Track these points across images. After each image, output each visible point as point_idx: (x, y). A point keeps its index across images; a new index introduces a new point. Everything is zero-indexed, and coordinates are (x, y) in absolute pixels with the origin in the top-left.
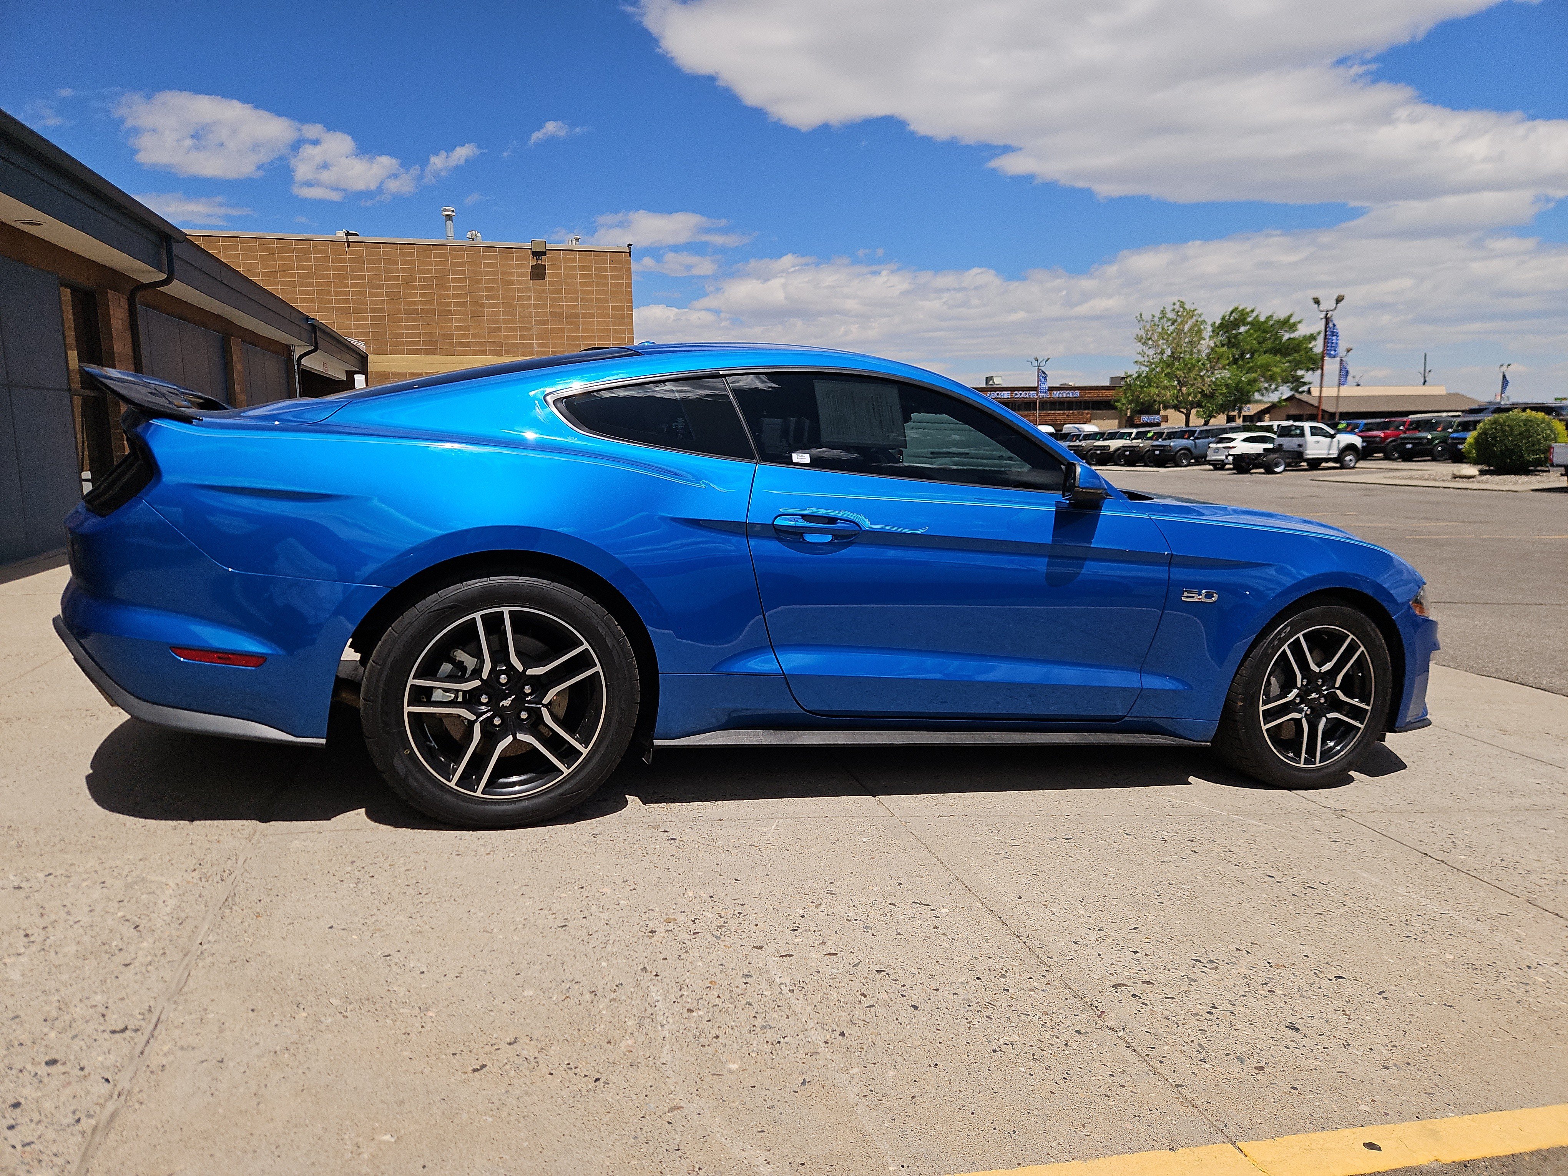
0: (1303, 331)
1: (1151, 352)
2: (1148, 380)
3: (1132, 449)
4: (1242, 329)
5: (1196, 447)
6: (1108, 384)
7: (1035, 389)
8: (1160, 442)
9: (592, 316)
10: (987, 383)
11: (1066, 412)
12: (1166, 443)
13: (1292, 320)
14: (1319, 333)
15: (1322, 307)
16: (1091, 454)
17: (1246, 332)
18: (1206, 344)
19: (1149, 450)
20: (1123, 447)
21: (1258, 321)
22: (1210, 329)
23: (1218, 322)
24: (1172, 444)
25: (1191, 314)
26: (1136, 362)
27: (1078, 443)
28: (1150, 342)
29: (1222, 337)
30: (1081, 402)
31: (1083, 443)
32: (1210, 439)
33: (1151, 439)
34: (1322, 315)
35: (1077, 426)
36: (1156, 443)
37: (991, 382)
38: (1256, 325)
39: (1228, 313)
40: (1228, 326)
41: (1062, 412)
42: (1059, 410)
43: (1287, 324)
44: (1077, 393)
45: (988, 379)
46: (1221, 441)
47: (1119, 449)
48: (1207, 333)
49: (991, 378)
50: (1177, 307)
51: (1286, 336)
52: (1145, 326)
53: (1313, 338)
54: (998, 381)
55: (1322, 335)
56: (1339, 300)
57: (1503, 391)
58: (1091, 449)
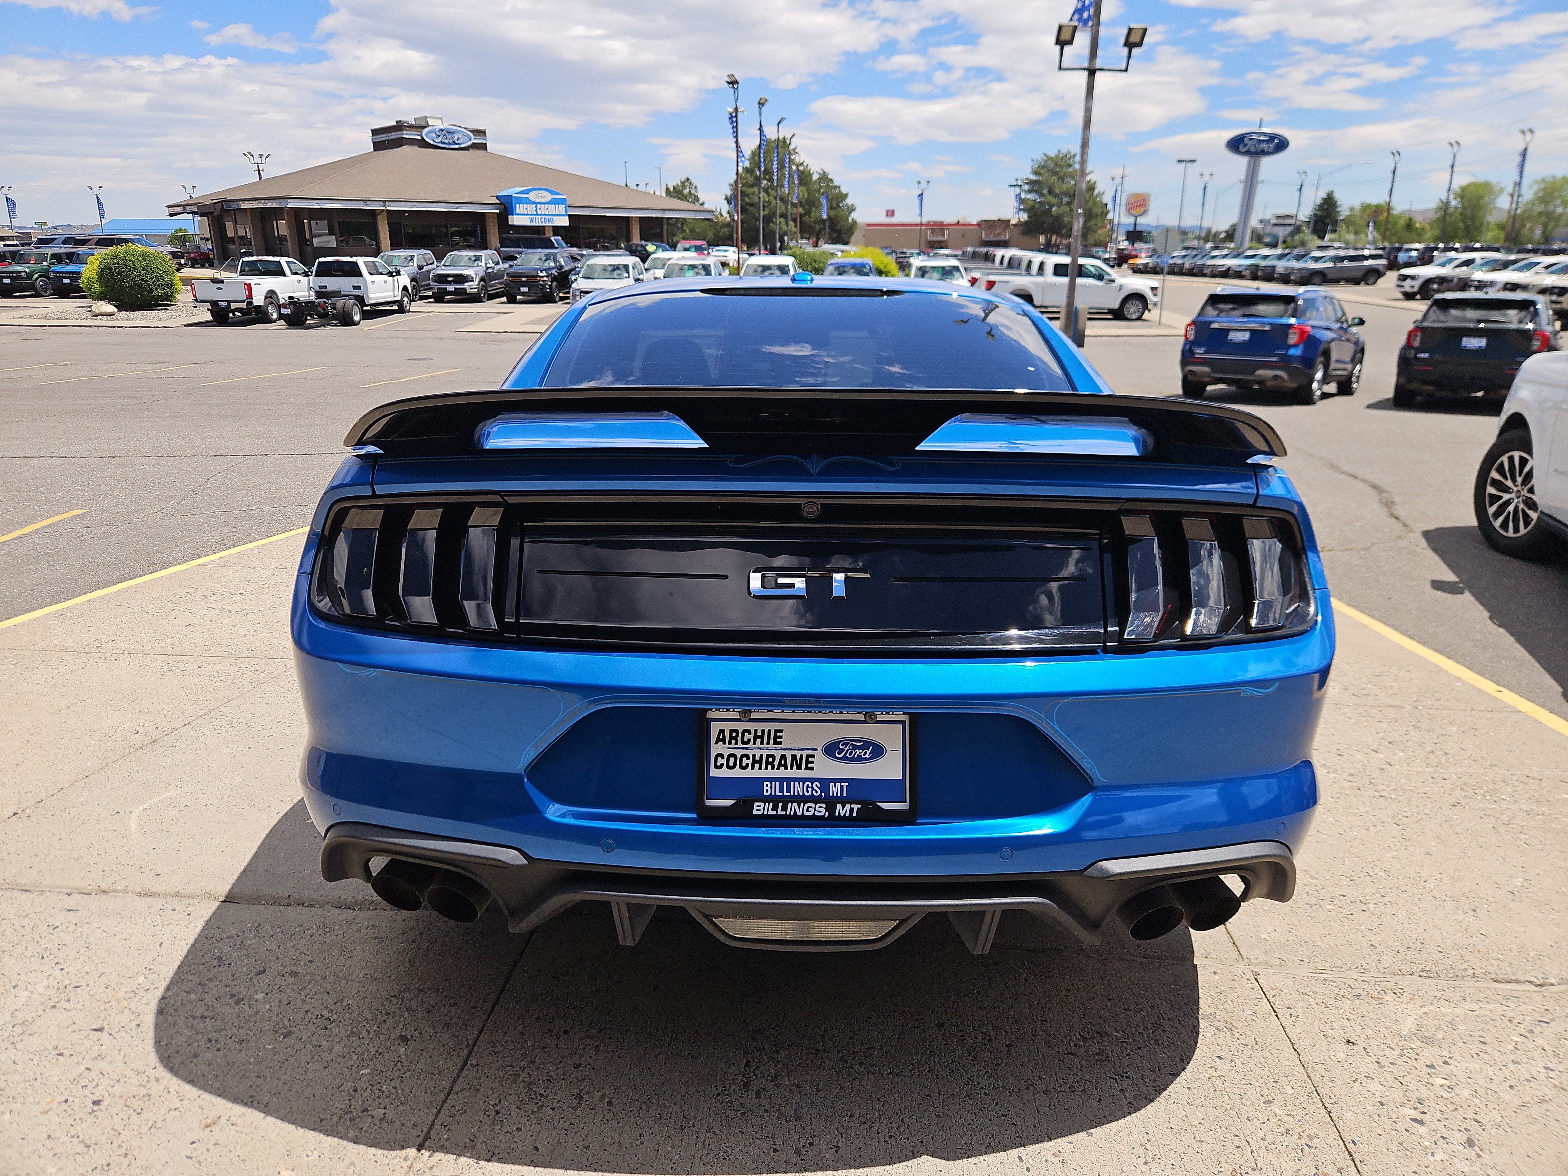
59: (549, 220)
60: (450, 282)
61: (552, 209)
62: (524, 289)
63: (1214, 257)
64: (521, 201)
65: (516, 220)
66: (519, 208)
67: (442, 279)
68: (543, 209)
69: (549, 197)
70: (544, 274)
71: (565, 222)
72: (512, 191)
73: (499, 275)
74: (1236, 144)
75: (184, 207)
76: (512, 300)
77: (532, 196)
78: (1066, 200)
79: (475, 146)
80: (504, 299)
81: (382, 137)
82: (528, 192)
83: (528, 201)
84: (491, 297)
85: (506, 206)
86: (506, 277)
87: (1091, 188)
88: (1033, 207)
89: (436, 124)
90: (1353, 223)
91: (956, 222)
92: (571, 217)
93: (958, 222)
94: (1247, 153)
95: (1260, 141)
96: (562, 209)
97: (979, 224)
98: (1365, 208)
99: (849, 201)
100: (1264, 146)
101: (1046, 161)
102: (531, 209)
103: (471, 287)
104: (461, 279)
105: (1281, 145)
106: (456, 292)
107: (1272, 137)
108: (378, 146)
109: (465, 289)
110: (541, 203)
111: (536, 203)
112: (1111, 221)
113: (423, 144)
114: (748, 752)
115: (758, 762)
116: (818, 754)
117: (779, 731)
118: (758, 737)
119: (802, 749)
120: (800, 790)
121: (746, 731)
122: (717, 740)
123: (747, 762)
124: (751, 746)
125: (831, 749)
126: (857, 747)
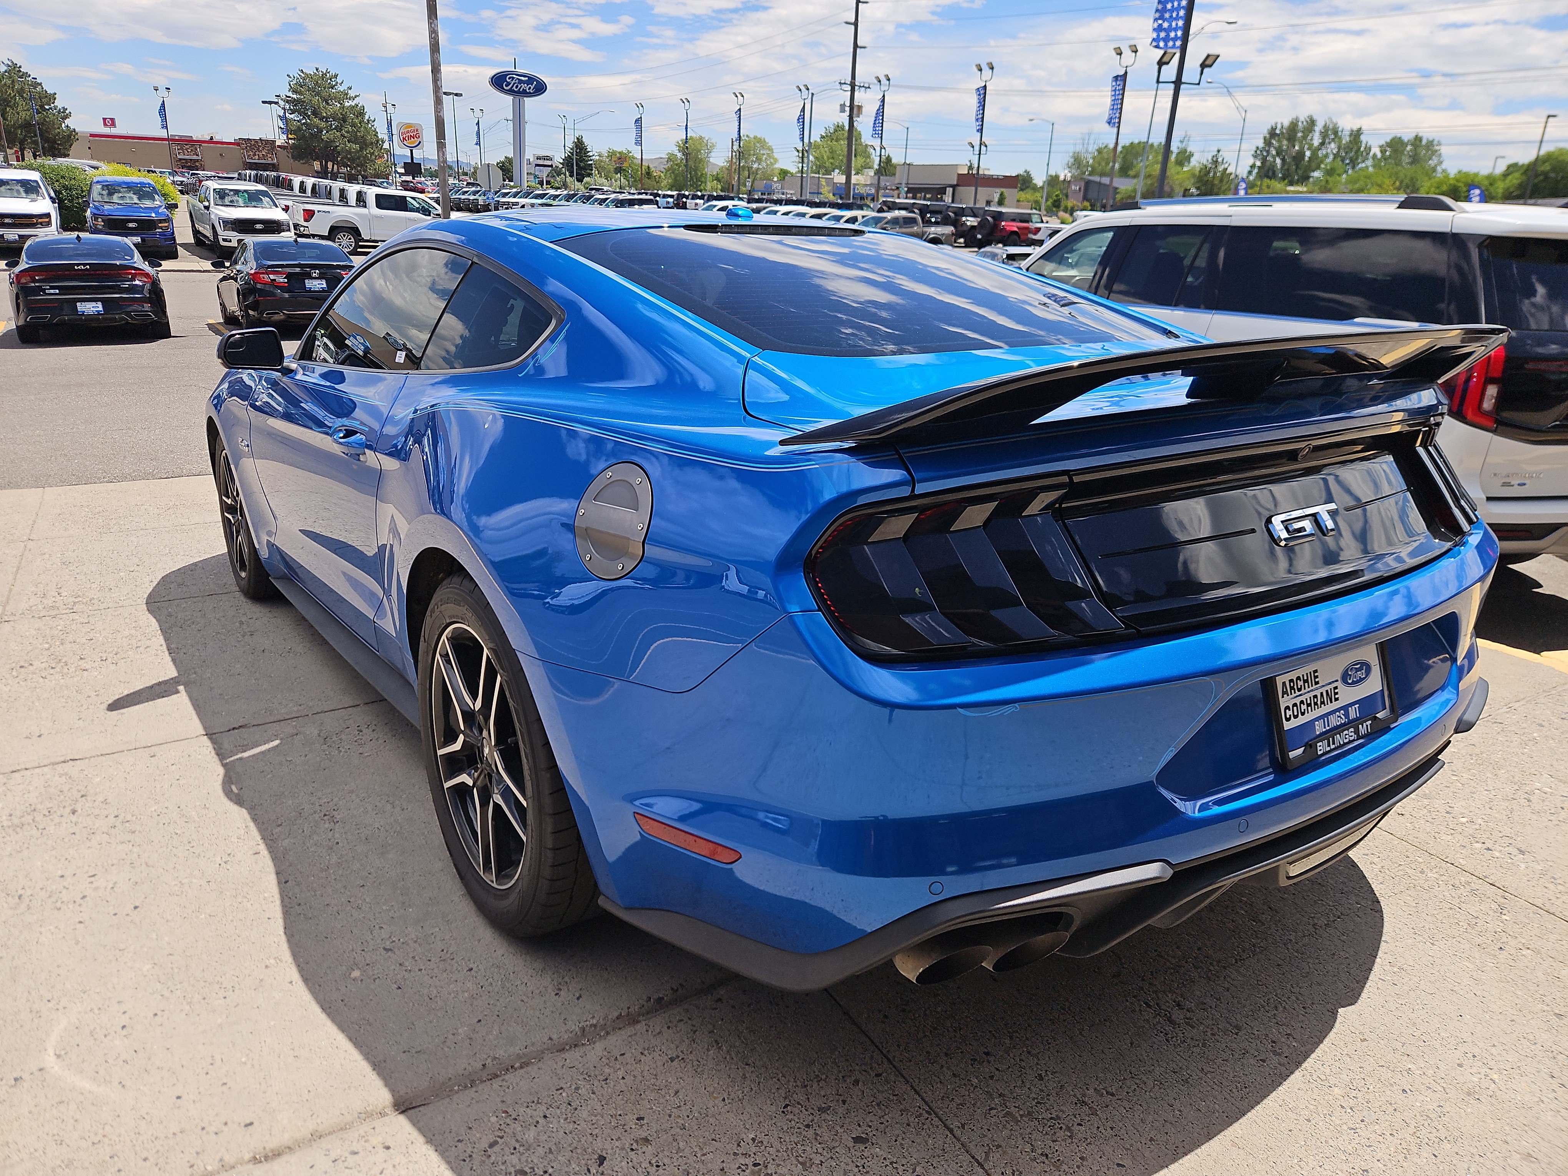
63: (506, 194)
74: (499, 81)
78: (335, 124)
87: (361, 113)
88: (299, 129)
90: (603, 168)
91: (208, 138)
93: (212, 138)
94: (510, 92)
95: (520, 82)
97: (237, 143)
98: (612, 154)
99: (59, 103)
100: (524, 86)
101: (304, 79)
105: (540, 88)
107: (531, 79)
112: (388, 151)
114: (1302, 698)
115: (1309, 705)
116: (1339, 684)
117: (1316, 671)
118: (1305, 681)
119: (1330, 683)
120: (1334, 721)
121: (1298, 678)
122: (1284, 693)
123: (1304, 707)
124: (1303, 691)
125: (1345, 677)
126: (1357, 670)
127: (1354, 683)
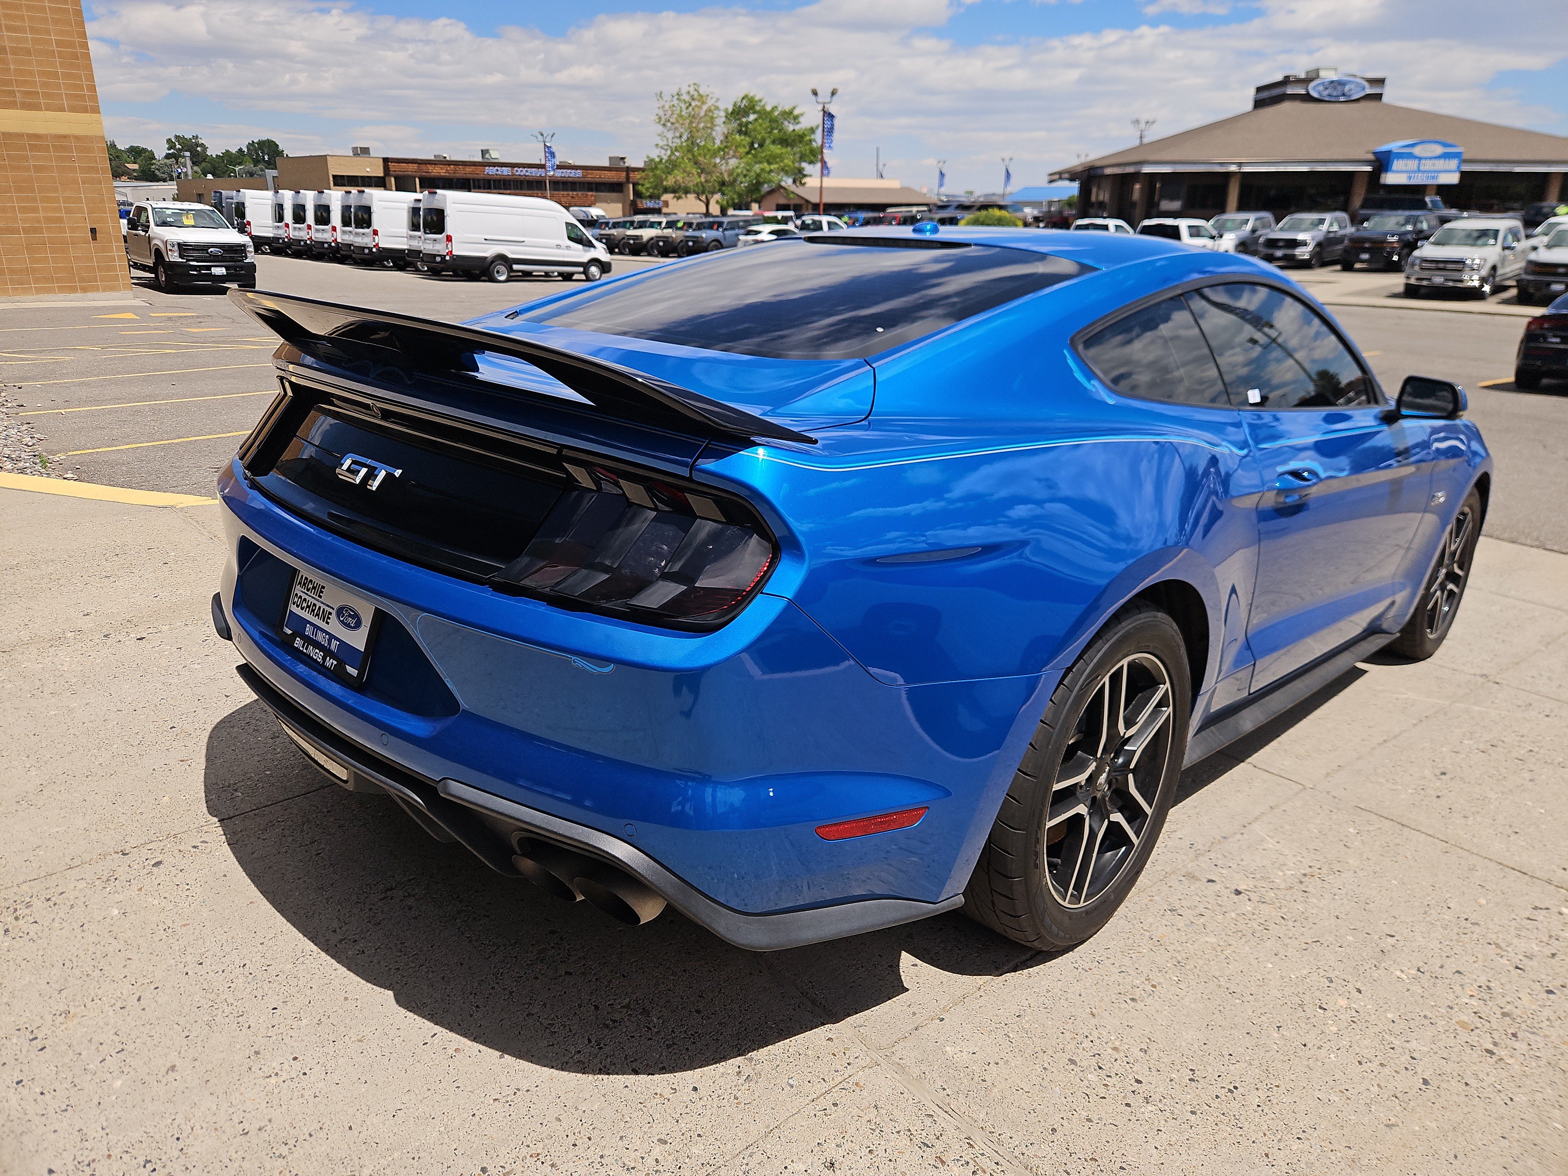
0: (805, 123)
1: (670, 135)
2: (672, 165)
3: (665, 239)
4: (752, 117)
5: (725, 238)
6: (606, 164)
7: (542, 166)
8: (690, 233)
9: (28, 52)
10: (483, 157)
11: (570, 193)
12: (697, 233)
13: (796, 112)
14: (817, 127)
15: (820, 99)
16: (624, 244)
17: (756, 120)
18: (720, 131)
19: (682, 241)
20: (657, 237)
21: (764, 110)
22: (723, 114)
23: (730, 110)
24: (704, 236)
25: (702, 99)
26: (657, 145)
27: (607, 231)
28: (669, 124)
29: (734, 125)
30: (584, 183)
31: (614, 232)
32: (737, 231)
33: (681, 229)
34: (820, 107)
35: (584, 209)
36: (687, 234)
37: (487, 156)
38: (763, 114)
39: (740, 100)
40: (737, 113)
41: (566, 193)
42: (563, 190)
43: (790, 115)
44: (579, 173)
45: (484, 152)
46: (749, 233)
47: (652, 239)
48: (720, 118)
49: (487, 151)
50: (692, 89)
51: (791, 128)
52: (663, 107)
53: (812, 131)
54: (495, 155)
55: (821, 128)
56: (833, 93)
57: (941, 185)
58: (623, 238)
59: (1433, 178)
60: (1280, 248)
61: (1440, 164)
62: (1365, 256)
64: (1401, 156)
65: (1390, 178)
66: (1397, 164)
67: (1272, 243)
68: (1427, 165)
69: (1439, 150)
70: (1395, 238)
71: (1453, 179)
72: (1394, 146)
73: (1339, 240)
75: (1060, 175)
76: (1348, 267)
77: (1417, 151)
79: (1369, 97)
80: (1338, 267)
81: (1265, 94)
82: (1413, 145)
83: (1410, 156)
84: (1324, 264)
85: (1382, 162)
86: (1346, 242)
89: (1328, 75)
92: (1464, 174)
96: (1453, 164)
102: (1412, 164)
103: (1303, 253)
104: (1294, 244)
106: (1285, 257)
108: (1259, 104)
109: (1294, 255)
110: (1426, 158)
111: (1420, 159)
113: (1307, 98)
114: (308, 598)
115: (308, 607)
116: (334, 612)
117: (323, 587)
118: (314, 588)
119: (328, 606)
120: (320, 637)
121: (311, 581)
122: (300, 583)
123: (305, 605)
124: (309, 593)
125: (340, 611)
126: (350, 616)
127: (342, 622)
